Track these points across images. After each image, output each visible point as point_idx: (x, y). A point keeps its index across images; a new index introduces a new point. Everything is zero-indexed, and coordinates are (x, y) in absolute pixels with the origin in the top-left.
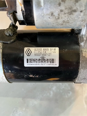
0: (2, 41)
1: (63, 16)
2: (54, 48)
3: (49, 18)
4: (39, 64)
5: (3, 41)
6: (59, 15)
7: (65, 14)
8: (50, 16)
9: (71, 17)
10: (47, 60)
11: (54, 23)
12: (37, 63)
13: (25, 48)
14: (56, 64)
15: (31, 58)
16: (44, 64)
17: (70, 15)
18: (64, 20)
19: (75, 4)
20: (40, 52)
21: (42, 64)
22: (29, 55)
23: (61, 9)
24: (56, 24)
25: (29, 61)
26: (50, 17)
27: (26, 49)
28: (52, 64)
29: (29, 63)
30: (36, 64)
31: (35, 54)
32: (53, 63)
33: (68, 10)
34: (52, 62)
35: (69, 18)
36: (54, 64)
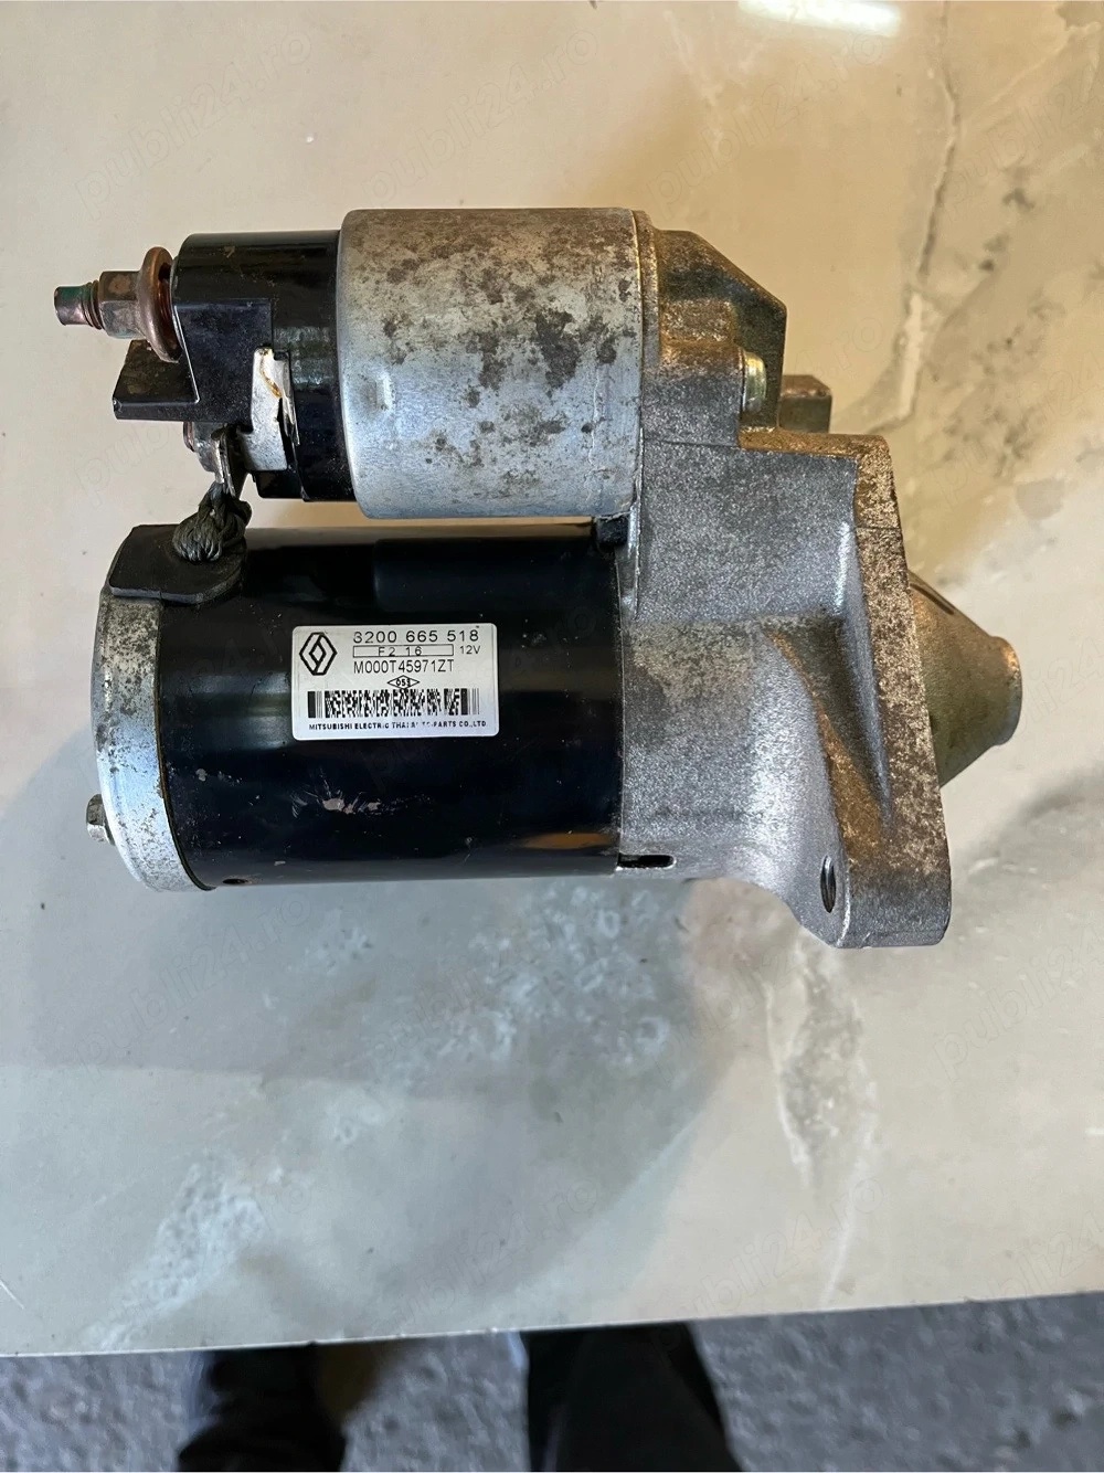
0: (156, 594)
1: (498, 451)
2: (468, 627)
3: (429, 461)
4: (383, 720)
5: (164, 591)
6: (477, 448)
7: (506, 440)
8: (434, 450)
9: (539, 456)
10: (432, 694)
11: (457, 484)
12: (372, 719)
13: (297, 629)
14: (485, 722)
15: (331, 689)
16: (409, 719)
17: (533, 444)
18: (507, 470)
19: (549, 394)
20: (387, 652)
21: (401, 719)
22: (320, 670)
23: (481, 417)
24: (471, 493)
25: (321, 707)
26: (429, 457)
27: (300, 635)
28: (459, 718)
29: (321, 719)
30: (362, 720)
31: (358, 661)
32: (465, 712)
33: (521, 423)
34: (459, 707)
35: (533, 459)
36: (470, 718)
